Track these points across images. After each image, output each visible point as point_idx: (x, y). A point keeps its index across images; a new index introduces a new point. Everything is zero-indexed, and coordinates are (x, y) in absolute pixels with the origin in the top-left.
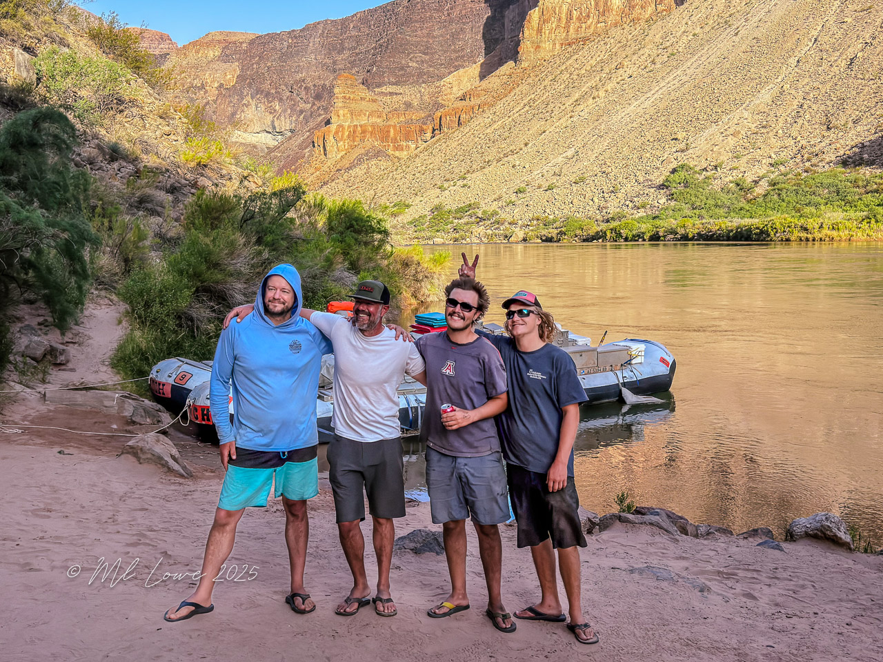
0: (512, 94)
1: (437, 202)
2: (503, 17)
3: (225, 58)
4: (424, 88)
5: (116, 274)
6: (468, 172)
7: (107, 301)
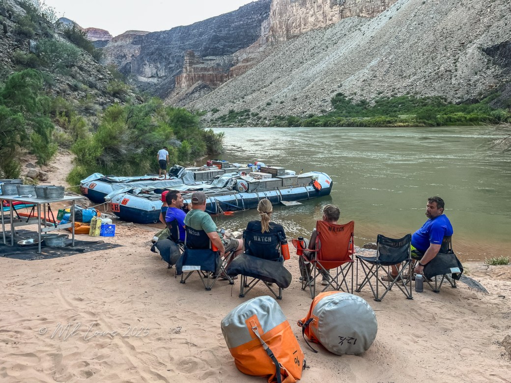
0: (265, 60)
1: (231, 109)
2: (261, 25)
3: (135, 43)
4: (225, 57)
5: (71, 142)
6: (245, 95)
7: (67, 153)
